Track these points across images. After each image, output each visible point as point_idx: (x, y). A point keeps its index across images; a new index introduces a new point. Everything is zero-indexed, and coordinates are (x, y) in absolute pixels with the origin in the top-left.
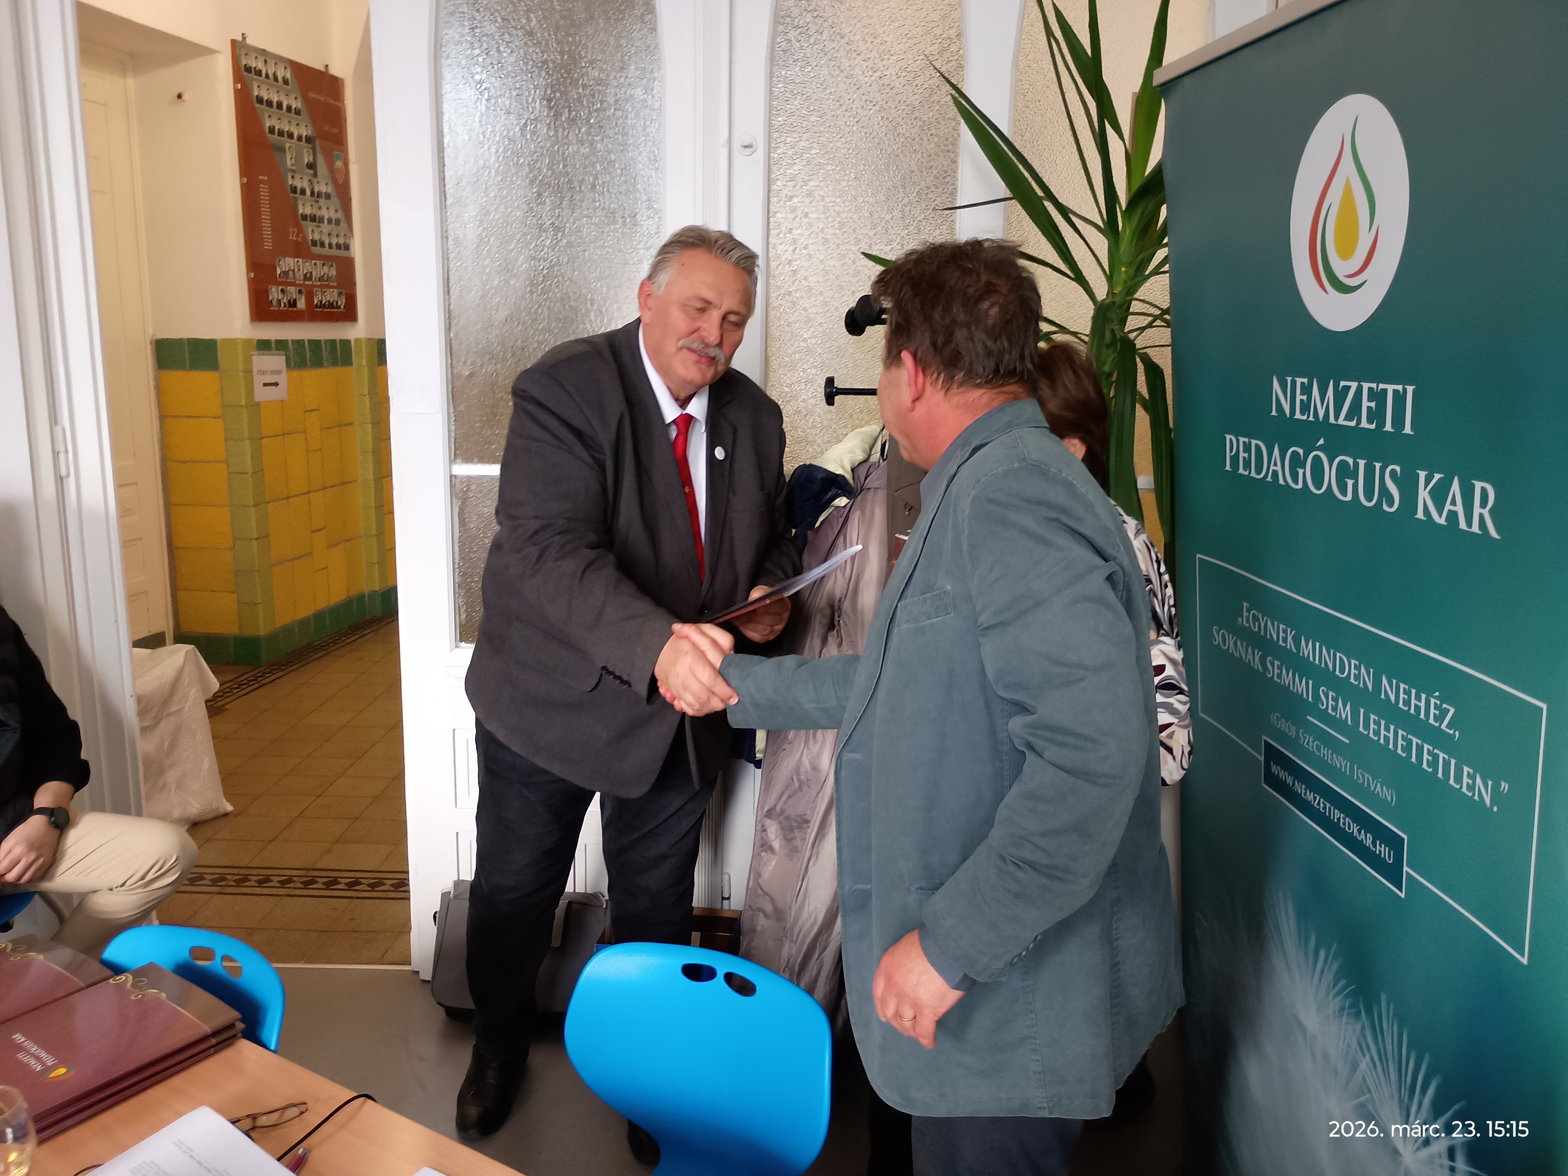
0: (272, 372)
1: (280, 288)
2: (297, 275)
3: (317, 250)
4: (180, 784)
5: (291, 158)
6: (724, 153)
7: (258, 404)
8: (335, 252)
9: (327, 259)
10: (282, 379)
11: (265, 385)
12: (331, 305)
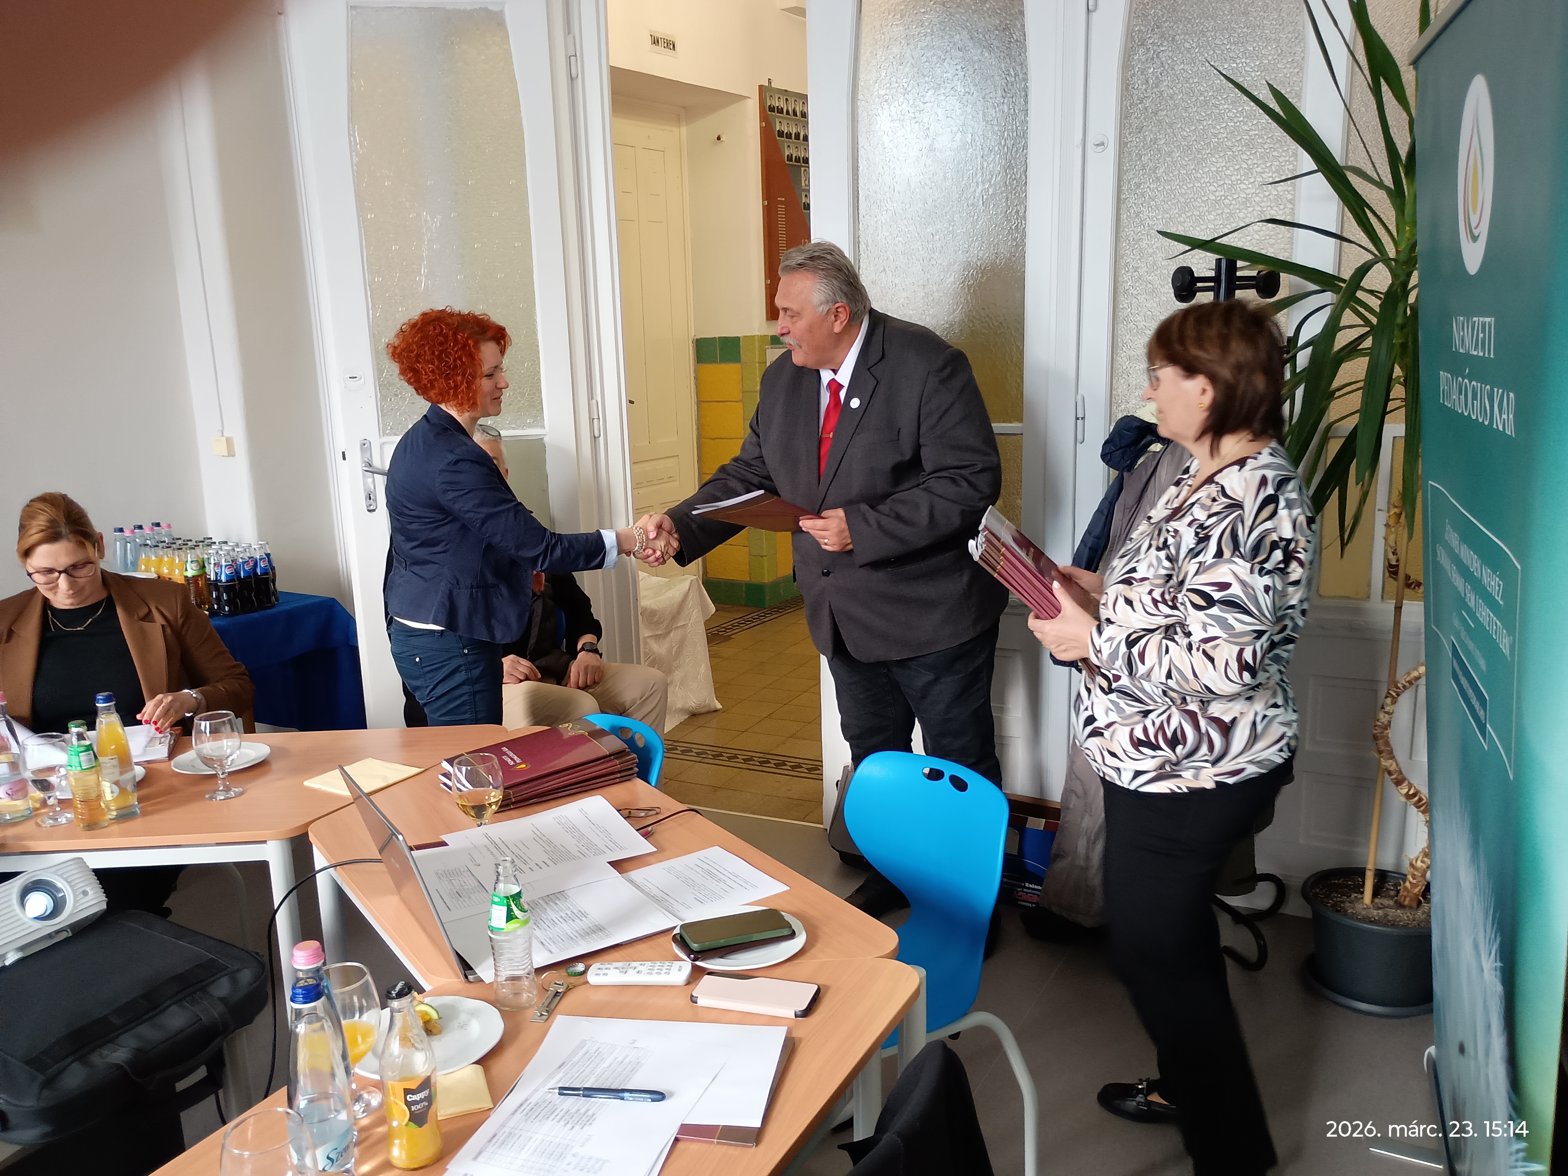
4: (685, 681)
6: (1078, 153)
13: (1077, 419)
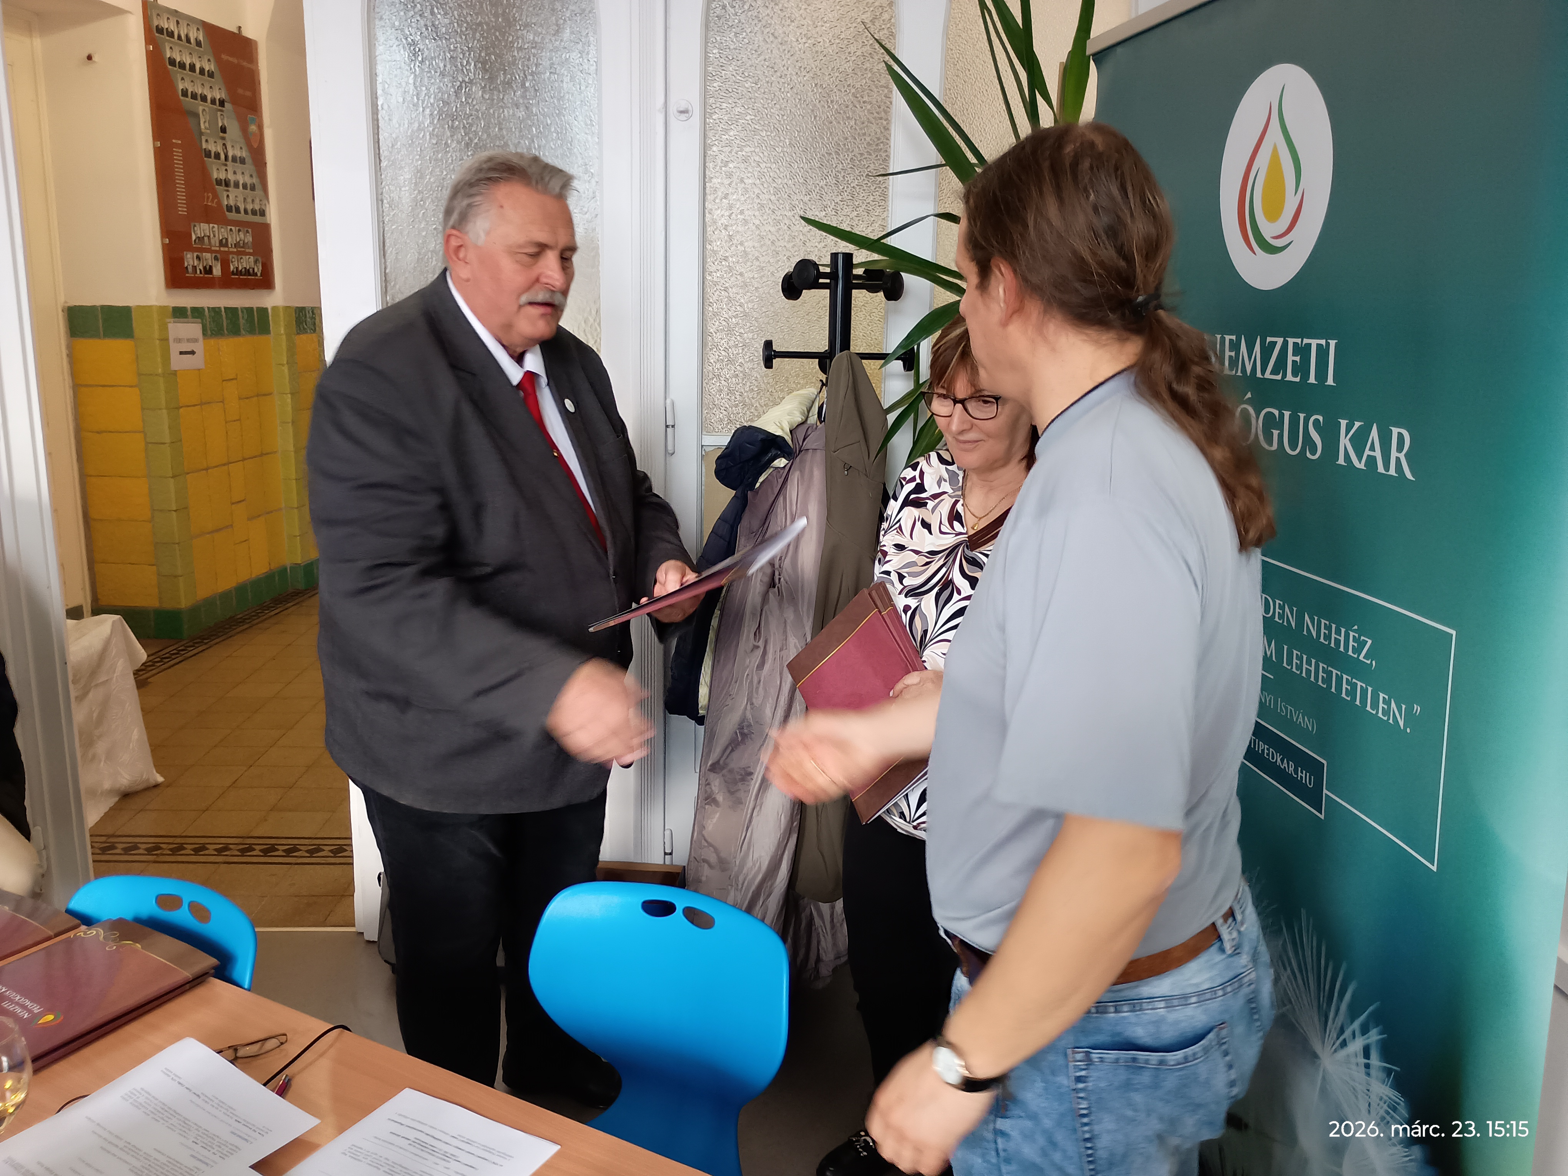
0: (189, 340)
1: (195, 254)
2: (213, 241)
3: (232, 216)
4: (110, 755)
5: (205, 122)
6: (660, 118)
7: (175, 373)
8: (250, 218)
9: (241, 225)
10: (199, 347)
11: (181, 353)
12: (247, 272)
13: (667, 426)
